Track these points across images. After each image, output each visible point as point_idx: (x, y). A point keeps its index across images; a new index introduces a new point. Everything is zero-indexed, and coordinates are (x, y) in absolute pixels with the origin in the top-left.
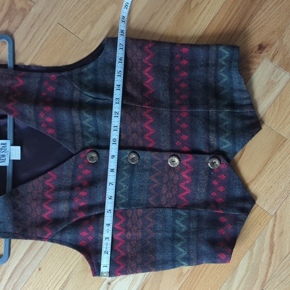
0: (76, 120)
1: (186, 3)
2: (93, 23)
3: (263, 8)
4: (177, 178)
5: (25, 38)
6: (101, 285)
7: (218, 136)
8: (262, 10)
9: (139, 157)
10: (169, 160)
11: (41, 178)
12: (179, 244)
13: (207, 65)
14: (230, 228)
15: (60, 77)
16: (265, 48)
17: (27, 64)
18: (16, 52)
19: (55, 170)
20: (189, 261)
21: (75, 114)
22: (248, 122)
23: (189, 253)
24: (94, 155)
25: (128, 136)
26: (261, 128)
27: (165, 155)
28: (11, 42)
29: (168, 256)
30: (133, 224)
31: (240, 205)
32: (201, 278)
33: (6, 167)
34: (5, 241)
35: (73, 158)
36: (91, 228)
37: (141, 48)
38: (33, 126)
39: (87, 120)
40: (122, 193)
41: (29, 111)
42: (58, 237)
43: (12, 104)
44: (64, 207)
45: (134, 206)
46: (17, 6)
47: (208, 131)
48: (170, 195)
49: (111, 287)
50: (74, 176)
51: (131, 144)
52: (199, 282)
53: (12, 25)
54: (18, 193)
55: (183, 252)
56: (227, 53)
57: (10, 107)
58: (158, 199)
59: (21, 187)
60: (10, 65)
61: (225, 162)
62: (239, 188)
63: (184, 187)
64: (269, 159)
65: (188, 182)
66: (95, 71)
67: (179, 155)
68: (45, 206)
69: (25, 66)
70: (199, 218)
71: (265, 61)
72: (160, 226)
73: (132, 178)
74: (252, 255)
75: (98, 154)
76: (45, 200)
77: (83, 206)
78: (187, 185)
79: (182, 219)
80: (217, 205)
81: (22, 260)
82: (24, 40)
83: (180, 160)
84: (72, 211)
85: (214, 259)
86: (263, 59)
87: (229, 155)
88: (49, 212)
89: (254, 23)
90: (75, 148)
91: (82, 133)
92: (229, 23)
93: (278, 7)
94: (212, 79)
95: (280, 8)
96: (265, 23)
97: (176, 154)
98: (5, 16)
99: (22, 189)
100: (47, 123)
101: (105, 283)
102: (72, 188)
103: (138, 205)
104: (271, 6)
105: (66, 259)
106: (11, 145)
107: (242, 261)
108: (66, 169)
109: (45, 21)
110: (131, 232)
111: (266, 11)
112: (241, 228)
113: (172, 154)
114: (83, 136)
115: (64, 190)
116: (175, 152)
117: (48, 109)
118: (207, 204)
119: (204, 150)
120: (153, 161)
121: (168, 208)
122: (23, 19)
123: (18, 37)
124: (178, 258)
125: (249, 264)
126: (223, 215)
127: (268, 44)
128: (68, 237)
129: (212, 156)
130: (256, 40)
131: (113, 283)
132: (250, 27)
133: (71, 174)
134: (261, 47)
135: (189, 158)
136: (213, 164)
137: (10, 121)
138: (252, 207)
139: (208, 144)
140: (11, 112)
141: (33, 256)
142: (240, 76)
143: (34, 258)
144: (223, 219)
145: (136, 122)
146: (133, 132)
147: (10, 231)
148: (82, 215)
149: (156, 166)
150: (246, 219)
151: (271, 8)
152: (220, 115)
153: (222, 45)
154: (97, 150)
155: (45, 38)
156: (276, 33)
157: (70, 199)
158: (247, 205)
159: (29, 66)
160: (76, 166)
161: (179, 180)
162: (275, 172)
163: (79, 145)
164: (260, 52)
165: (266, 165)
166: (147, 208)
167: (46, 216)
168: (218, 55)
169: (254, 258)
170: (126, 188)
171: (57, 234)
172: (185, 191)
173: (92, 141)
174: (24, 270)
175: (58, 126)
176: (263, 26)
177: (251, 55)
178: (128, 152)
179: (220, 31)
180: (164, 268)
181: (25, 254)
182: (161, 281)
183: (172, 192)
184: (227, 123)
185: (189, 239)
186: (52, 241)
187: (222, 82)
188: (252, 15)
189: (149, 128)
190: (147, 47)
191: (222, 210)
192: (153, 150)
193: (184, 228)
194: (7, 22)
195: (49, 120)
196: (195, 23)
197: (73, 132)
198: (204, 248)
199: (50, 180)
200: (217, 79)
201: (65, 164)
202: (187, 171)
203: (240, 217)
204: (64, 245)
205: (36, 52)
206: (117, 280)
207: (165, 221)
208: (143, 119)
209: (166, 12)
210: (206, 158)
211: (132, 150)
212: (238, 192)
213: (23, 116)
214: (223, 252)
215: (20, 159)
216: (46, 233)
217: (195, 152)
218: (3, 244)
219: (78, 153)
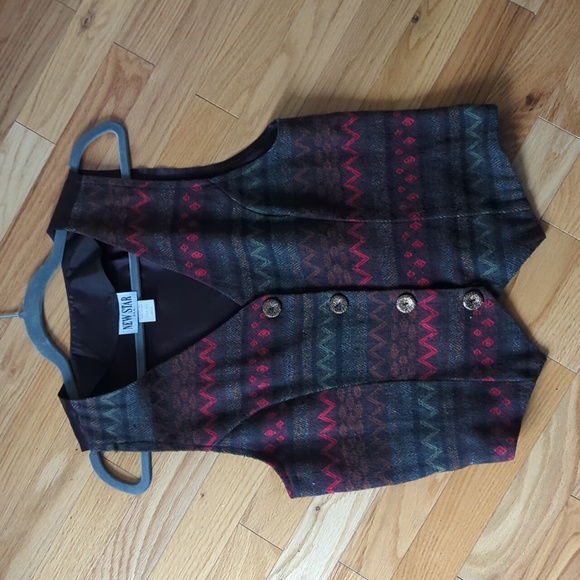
0: (239, 251)
1: (400, 41)
2: (252, 89)
3: (528, 36)
4: (413, 330)
5: (144, 124)
6: (305, 512)
7: (474, 257)
8: (527, 39)
9: (348, 301)
10: (398, 302)
11: (192, 350)
12: (428, 438)
13: (448, 140)
14: (508, 404)
15: (207, 186)
16: (538, 100)
17: (151, 165)
18: (131, 149)
19: (213, 335)
20: (446, 463)
21: (236, 242)
22: (521, 229)
23: (445, 452)
24: (275, 305)
25: (326, 270)
26: (545, 237)
27: (391, 295)
28: (123, 134)
29: (411, 458)
30: (348, 412)
31: (521, 365)
32: (468, 486)
33: (133, 335)
34: (143, 456)
35: (241, 312)
36: (280, 424)
37: (338, 128)
38: (171, 267)
39: (258, 250)
40: (325, 363)
41: (163, 243)
42: (228, 442)
43: (135, 235)
44: (233, 393)
45: (348, 382)
46: (127, 73)
47: (457, 249)
48: (404, 360)
49: (321, 514)
50: (245, 342)
51: (332, 283)
52: (464, 493)
53: (121, 105)
54: (157, 376)
55: (437, 451)
56: (478, 118)
57: (133, 242)
58: (386, 367)
59: (160, 366)
60: (125, 171)
61: (491, 297)
62: (518, 338)
63: (426, 345)
64: (562, 281)
65: (432, 335)
66: (263, 173)
67: (413, 292)
68: (203, 394)
69: (149, 170)
70: (456, 393)
71: (539, 121)
72: (392, 411)
73: (339, 337)
74: (547, 441)
75: (280, 303)
76: (201, 384)
77: (265, 389)
78: (430, 341)
79: (429, 396)
80: (483, 369)
81: (172, 483)
82: (142, 127)
83: (416, 301)
84: (246, 398)
85: (487, 457)
86: (536, 119)
87: (496, 286)
88: (210, 403)
89: (516, 62)
90: (242, 296)
91: (251, 271)
92: (475, 65)
93: (553, 32)
94: (457, 162)
95: (557, 33)
96: (534, 61)
97: (409, 291)
98: (109, 92)
99: (163, 369)
100: (193, 260)
101: (312, 508)
102: (243, 361)
103: (353, 379)
104: (540, 31)
105: (245, 475)
106: (138, 300)
107: (532, 454)
108: (231, 332)
109: (173, 92)
110: (346, 424)
111: (533, 40)
112: (527, 403)
113: (402, 292)
114: (254, 276)
115: (231, 366)
116: (407, 288)
117: (193, 237)
118: (466, 370)
119: (454, 281)
120: (371, 306)
121: (404, 381)
122: (138, 94)
123: (132, 124)
124: (429, 461)
125: (545, 455)
126: (495, 384)
127: (541, 95)
128: (244, 440)
129: (469, 289)
130: (521, 89)
131: (324, 508)
132: (508, 69)
133: (239, 339)
134: (531, 100)
135: (432, 296)
136: (470, 302)
137: (132, 261)
138: (541, 367)
139: (460, 270)
140: (135, 249)
141: (190, 474)
142: (502, 153)
143: (191, 478)
144: (495, 392)
145: (336, 244)
146: (333, 263)
147: (150, 438)
148: (263, 404)
149: (377, 314)
150: (533, 387)
151: (542, 35)
152: (474, 222)
153: (468, 105)
154: (279, 297)
155: (175, 122)
156: (554, 74)
157: (242, 379)
158: (533, 365)
159: (155, 170)
160: (246, 325)
161: (417, 334)
162: (574, 300)
163: (249, 291)
164: (530, 107)
165: (557, 291)
166: (370, 383)
167: (205, 410)
168: (464, 123)
169: (551, 445)
170: (331, 353)
171: (226, 437)
172: (428, 351)
173: (269, 282)
174: (177, 499)
175: (211, 263)
176: (530, 65)
177: (516, 113)
178: (330, 295)
179: (462, 80)
180: (406, 479)
181: (176, 474)
182: (402, 497)
183: (407, 355)
184: (488, 232)
185: (443, 428)
186: (218, 449)
187: (473, 167)
188: (511, 50)
189: (359, 254)
190: (345, 125)
191: (493, 376)
192: (369, 288)
193: (433, 411)
194: (112, 100)
195: (196, 255)
196: (419, 71)
197: (237, 270)
198: (470, 440)
199: (206, 351)
200: (465, 162)
201: (228, 323)
202: (429, 318)
203: (523, 384)
204: (239, 454)
205: (163, 144)
206: (330, 502)
207: (400, 402)
208: (349, 240)
209: (370, 60)
210: (458, 293)
211: (336, 292)
212: (516, 345)
213: (154, 253)
214: (501, 445)
215: (155, 320)
216: (208, 438)
217: (440, 285)
218: (140, 461)
219: (248, 303)
